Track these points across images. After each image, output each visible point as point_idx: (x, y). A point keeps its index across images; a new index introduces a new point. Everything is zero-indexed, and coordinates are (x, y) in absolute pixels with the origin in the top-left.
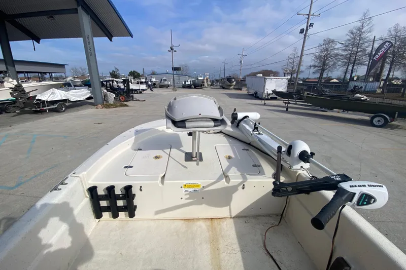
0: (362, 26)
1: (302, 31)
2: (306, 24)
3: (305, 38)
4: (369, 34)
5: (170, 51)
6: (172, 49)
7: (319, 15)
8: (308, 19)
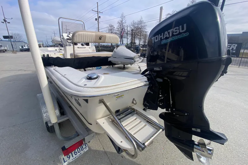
0: (122, 20)
1: (96, 19)
2: (97, 16)
3: (98, 23)
4: (125, 24)
5: (3, 23)
6: (5, 21)
7: (102, 13)
8: (98, 14)
